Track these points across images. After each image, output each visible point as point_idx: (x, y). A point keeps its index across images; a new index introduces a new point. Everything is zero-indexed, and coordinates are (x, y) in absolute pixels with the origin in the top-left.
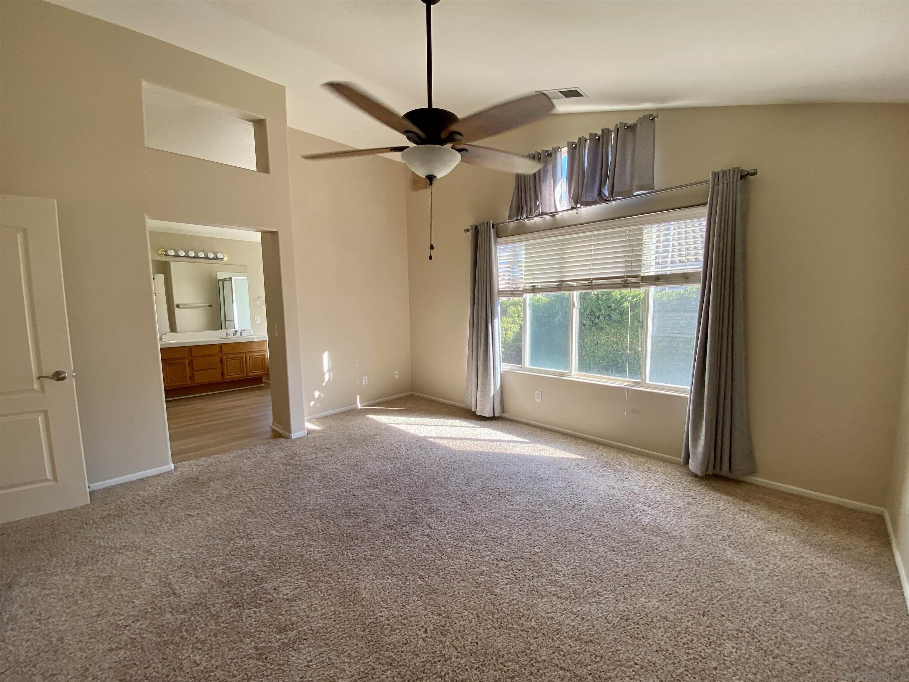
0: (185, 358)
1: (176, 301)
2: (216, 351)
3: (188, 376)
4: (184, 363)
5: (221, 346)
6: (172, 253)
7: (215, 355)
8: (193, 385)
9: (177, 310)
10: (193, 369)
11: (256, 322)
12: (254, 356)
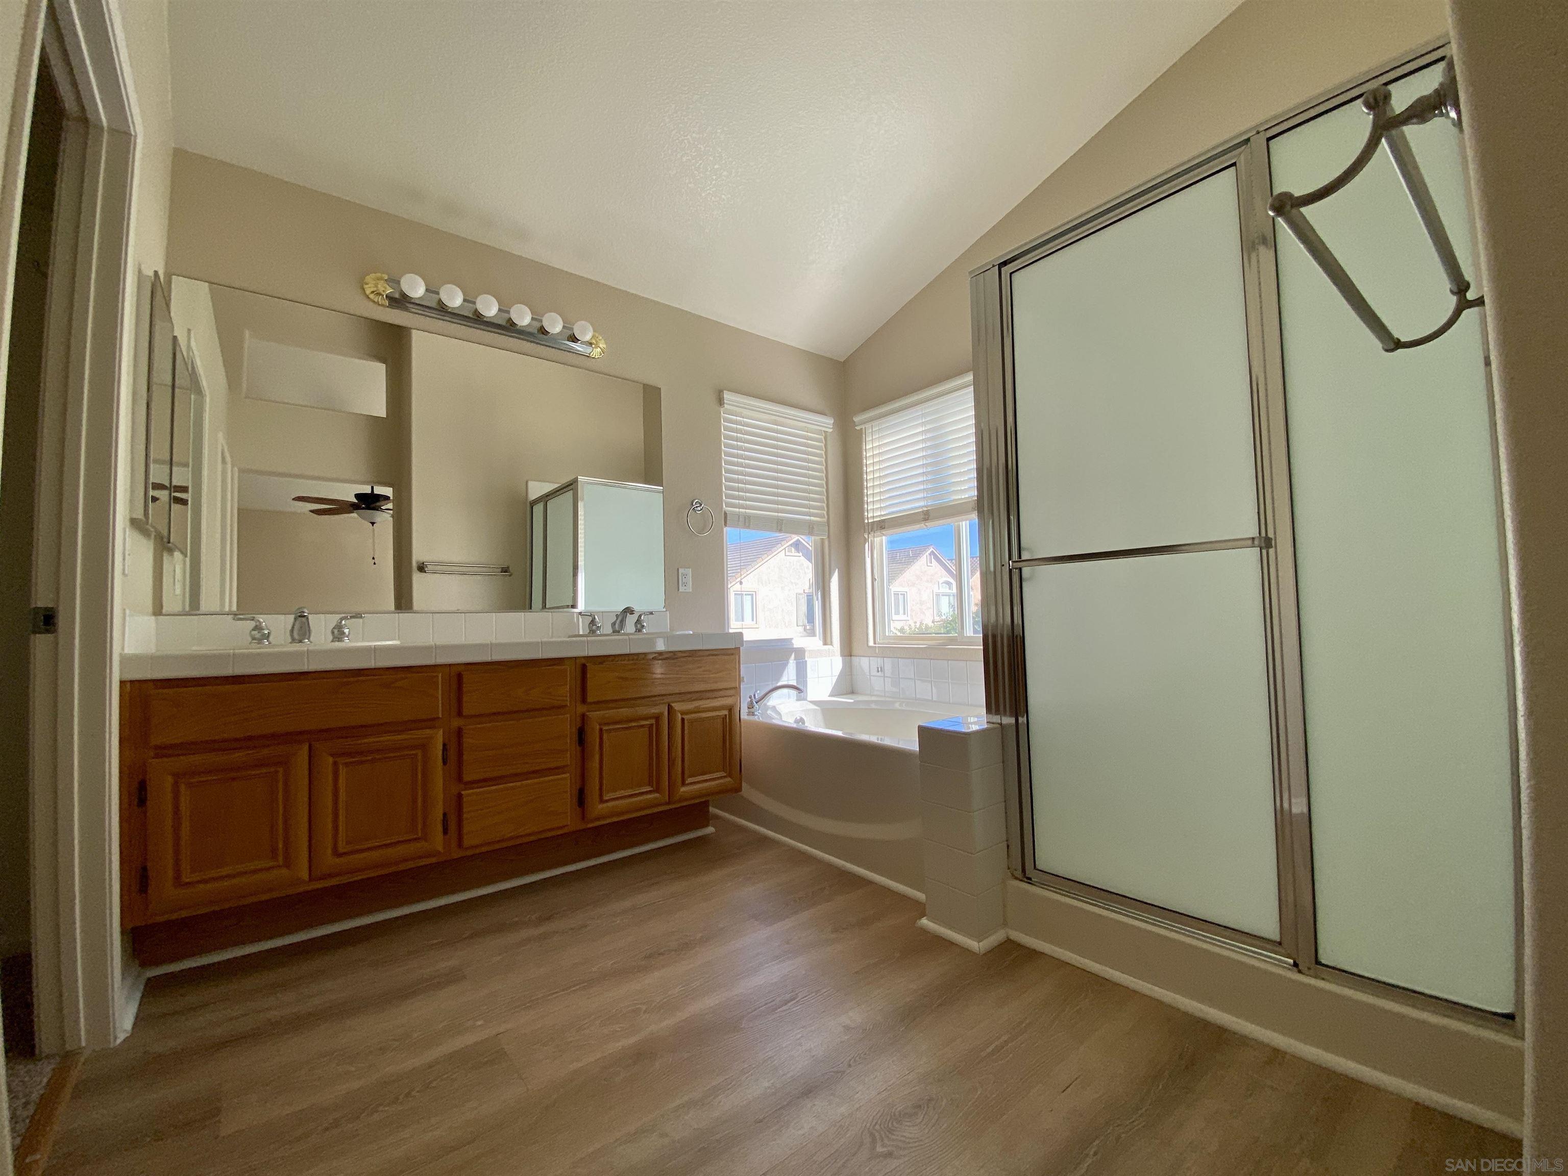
0: (431, 722)
1: (419, 553)
2: (565, 691)
3: (438, 813)
4: (424, 746)
5: (584, 668)
6: (416, 289)
7: (559, 708)
8: (457, 854)
9: (417, 577)
10: (460, 779)
11: (682, 589)
12: (697, 711)
